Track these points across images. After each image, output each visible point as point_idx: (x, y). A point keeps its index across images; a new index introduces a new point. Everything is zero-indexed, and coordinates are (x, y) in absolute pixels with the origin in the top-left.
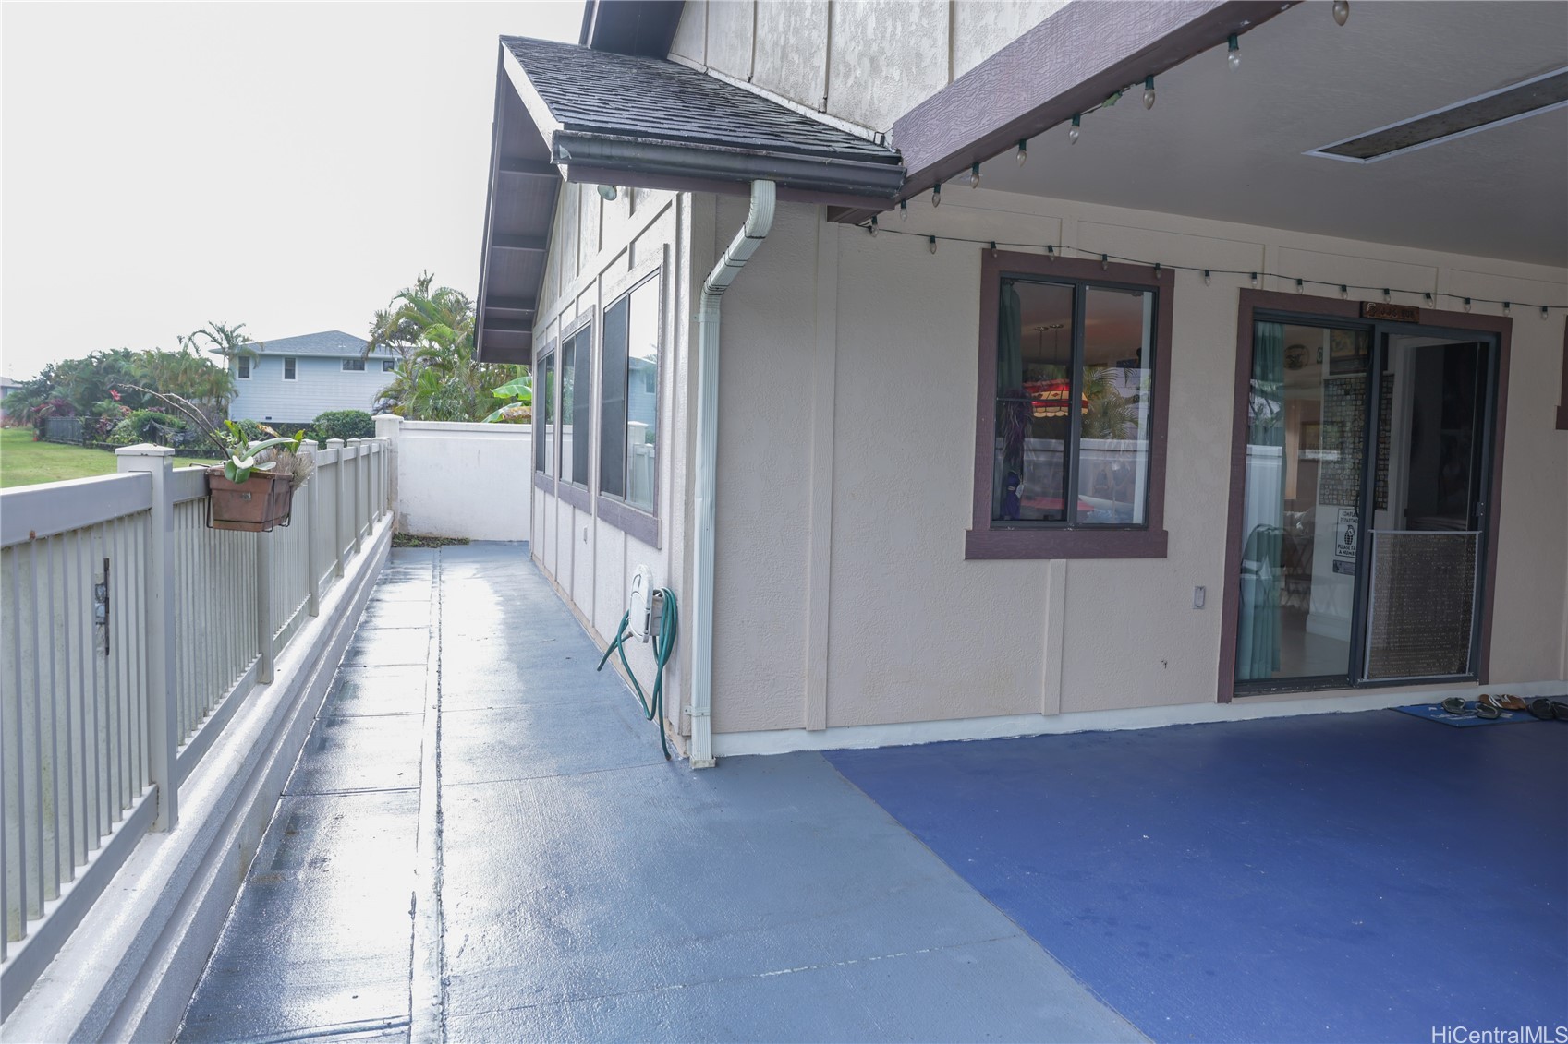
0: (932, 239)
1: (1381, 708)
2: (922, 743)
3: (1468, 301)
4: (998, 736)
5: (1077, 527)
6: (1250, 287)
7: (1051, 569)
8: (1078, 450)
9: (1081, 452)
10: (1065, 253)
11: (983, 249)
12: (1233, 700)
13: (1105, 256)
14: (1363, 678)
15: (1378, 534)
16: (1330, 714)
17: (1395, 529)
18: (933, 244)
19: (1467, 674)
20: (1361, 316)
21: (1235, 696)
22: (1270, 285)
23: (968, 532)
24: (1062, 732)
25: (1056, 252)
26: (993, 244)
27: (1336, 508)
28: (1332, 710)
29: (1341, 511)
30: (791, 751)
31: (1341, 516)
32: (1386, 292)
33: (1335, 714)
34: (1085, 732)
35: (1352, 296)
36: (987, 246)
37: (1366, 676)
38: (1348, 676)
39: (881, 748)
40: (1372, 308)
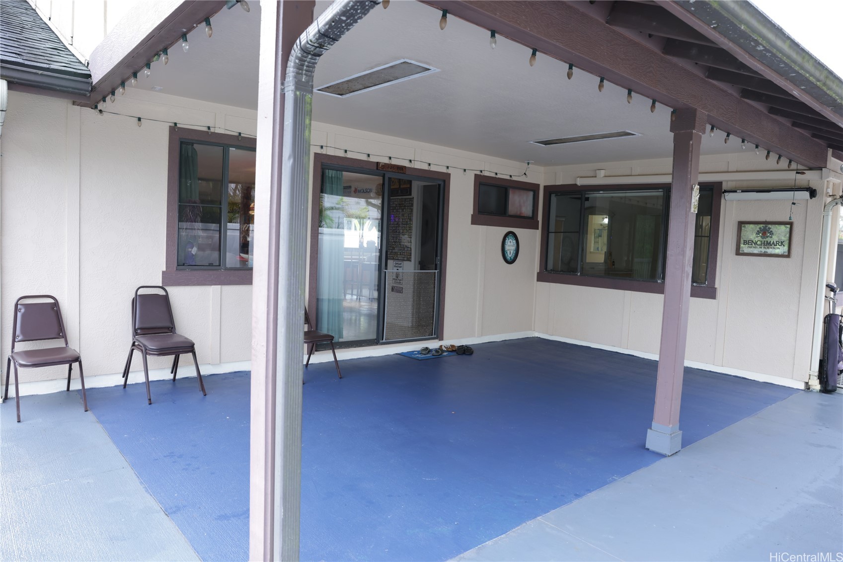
0: (139, 119)
1: (392, 353)
2: (141, 382)
3: (429, 165)
4: (186, 376)
5: (226, 269)
6: (320, 152)
7: (213, 291)
8: (226, 229)
9: (228, 231)
10: (218, 131)
11: (170, 126)
12: (316, 353)
13: (240, 134)
14: (383, 340)
15: (388, 272)
16: (367, 358)
17: (415, 270)
18: (140, 122)
19: (433, 336)
20: (377, 169)
21: (316, 351)
22: (331, 152)
23: (163, 272)
24: (223, 373)
25: (212, 130)
26: (176, 124)
27: (392, 261)
28: (368, 356)
29: (394, 262)
30: (58, 391)
31: (394, 265)
32: (390, 158)
33: (369, 357)
34: (236, 372)
35: (373, 159)
36: (173, 125)
37: (384, 339)
38: (376, 339)
39: (116, 386)
40: (382, 166)
